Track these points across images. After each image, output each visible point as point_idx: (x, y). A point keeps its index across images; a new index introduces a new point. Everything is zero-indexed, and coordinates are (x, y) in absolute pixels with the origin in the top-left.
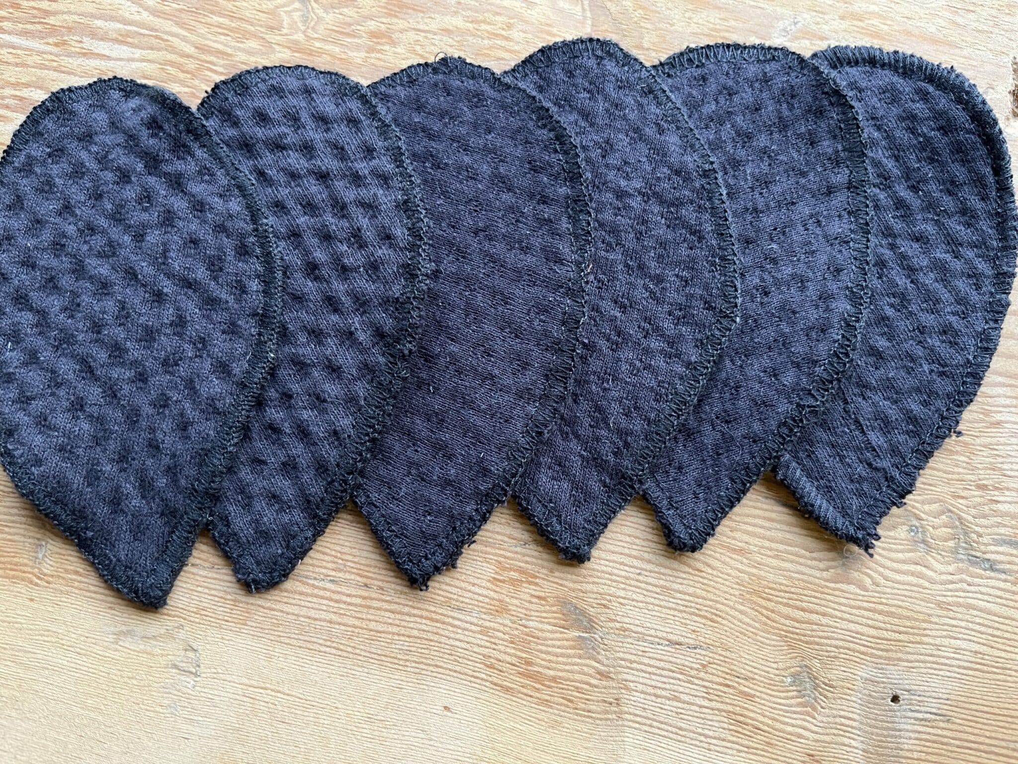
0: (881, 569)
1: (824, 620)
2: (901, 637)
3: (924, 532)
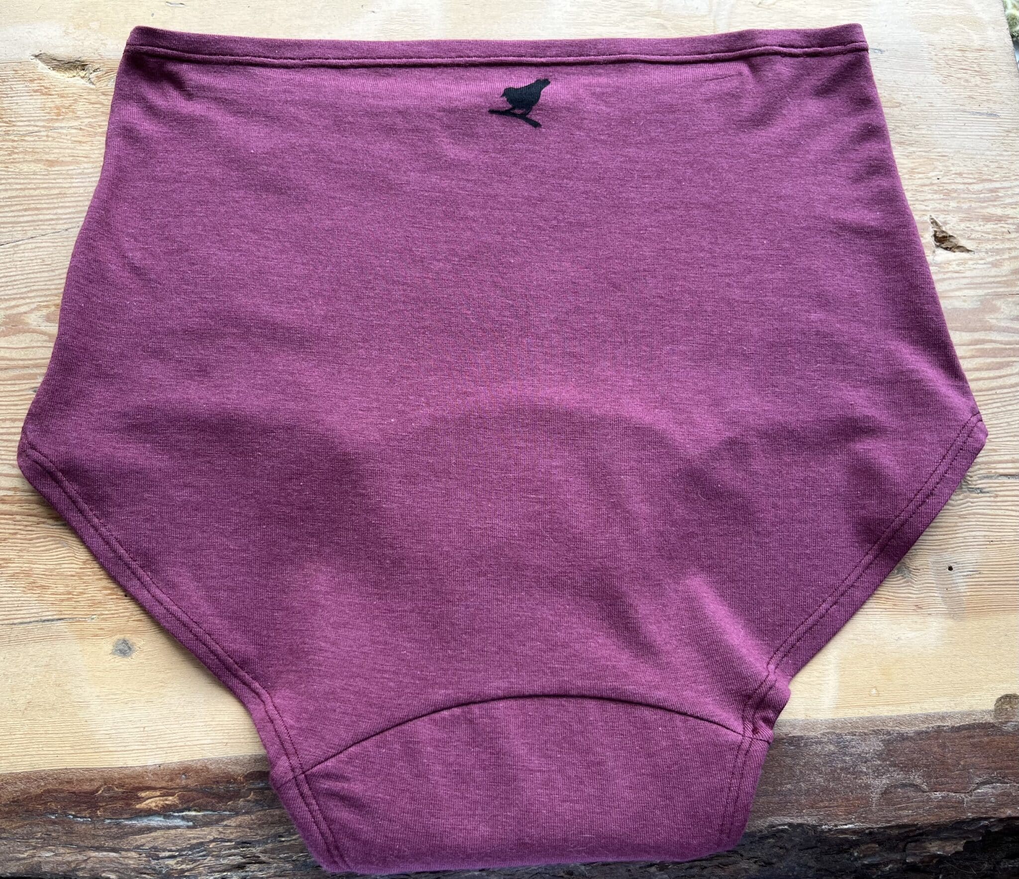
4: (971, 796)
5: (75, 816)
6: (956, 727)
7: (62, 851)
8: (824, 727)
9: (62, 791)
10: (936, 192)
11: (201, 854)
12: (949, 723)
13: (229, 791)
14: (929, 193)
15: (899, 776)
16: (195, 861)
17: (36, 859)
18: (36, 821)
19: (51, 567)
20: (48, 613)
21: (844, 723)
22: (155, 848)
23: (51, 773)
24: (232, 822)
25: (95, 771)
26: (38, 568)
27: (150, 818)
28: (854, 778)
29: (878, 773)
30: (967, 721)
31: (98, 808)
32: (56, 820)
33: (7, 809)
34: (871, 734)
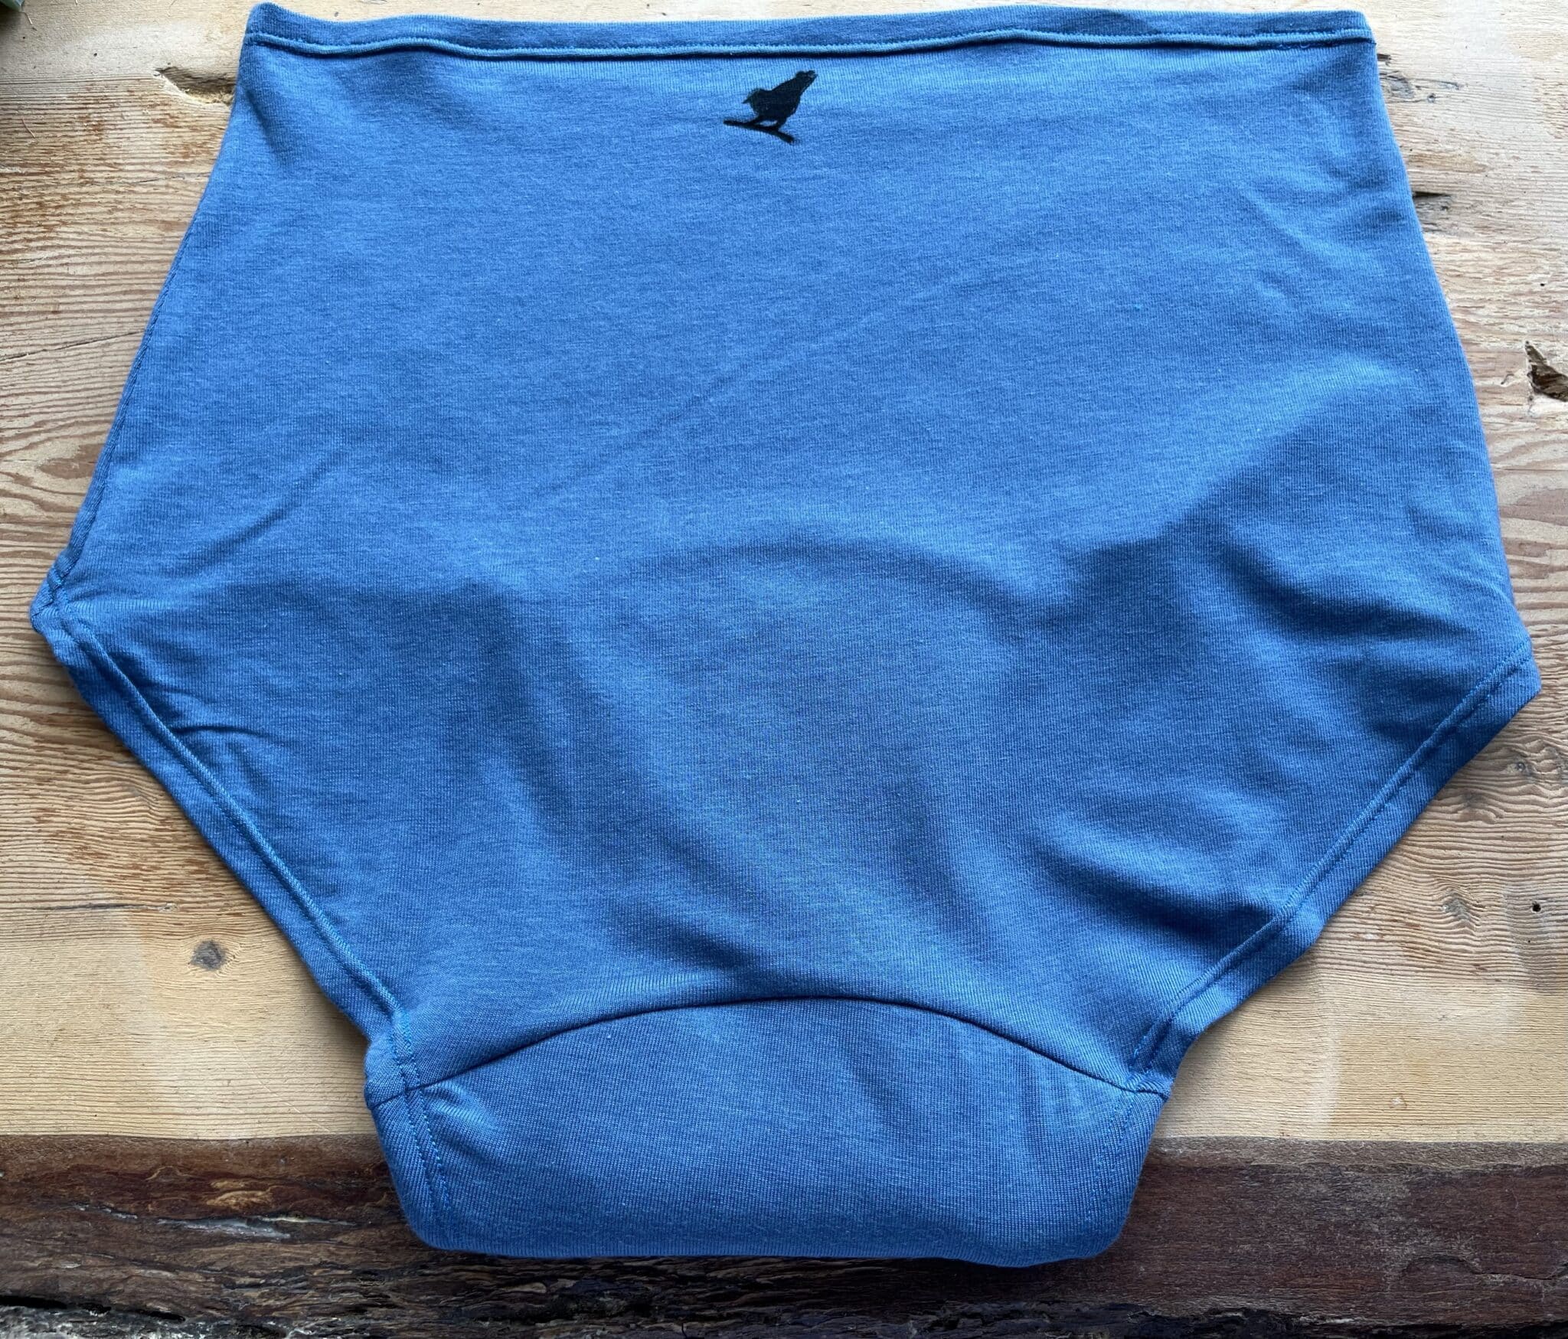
0: (1500, 803)
1: (1463, 854)
2: (1529, 856)
3: (1530, 767)
4: (1554, 1284)
5: (114, 1210)
6: (1534, 1170)
7: (91, 1262)
8: (1311, 1154)
9: (99, 1170)
10: (1537, 305)
11: (300, 1285)
12: (1521, 1161)
13: (349, 1190)
14: (1527, 307)
15: (1433, 1244)
16: (288, 1295)
17: (51, 1271)
18: (56, 1213)
19: (113, 825)
20: (101, 895)
21: (1347, 1149)
22: (230, 1270)
23: (85, 1140)
24: (350, 1238)
25: (150, 1143)
26: (94, 826)
27: (226, 1223)
28: (1360, 1242)
29: (1398, 1236)
30: (1554, 1160)
31: (149, 1200)
32: (87, 1214)
33: (15, 1191)
34: (1389, 1171)
